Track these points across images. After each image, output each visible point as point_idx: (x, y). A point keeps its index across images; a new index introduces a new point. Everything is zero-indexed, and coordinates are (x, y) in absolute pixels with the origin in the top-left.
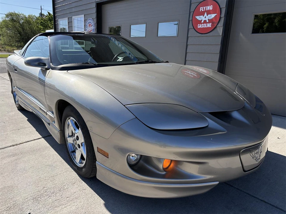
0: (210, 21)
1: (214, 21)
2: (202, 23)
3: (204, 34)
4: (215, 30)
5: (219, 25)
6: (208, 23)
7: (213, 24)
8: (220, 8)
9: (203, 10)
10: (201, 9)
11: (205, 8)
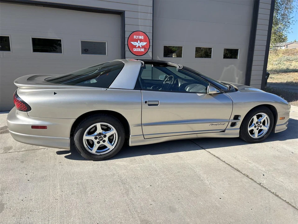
0: (143, 47)
1: (146, 47)
2: (137, 48)
3: (140, 56)
4: (147, 53)
5: (149, 51)
6: (142, 48)
7: (145, 49)
8: (149, 39)
9: (136, 38)
10: (134, 37)
11: (137, 37)
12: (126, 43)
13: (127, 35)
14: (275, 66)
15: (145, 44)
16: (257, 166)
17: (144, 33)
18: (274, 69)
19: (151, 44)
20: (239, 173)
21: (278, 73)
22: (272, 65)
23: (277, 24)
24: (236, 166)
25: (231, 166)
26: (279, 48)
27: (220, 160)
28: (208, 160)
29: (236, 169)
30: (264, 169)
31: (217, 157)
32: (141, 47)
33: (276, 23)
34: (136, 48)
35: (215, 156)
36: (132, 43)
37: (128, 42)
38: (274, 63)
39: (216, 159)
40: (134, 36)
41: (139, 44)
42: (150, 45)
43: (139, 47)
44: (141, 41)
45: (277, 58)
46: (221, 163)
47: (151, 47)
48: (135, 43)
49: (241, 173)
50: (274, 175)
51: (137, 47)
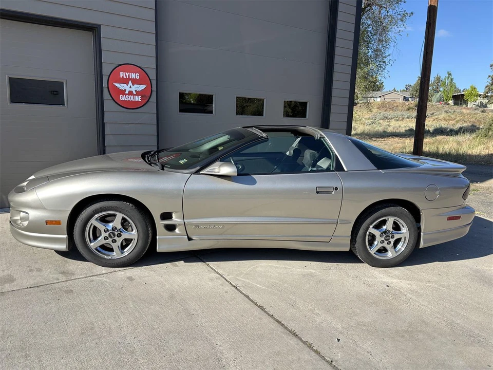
1: (144, 94)
7: (143, 97)
8: (150, 80)
9: (125, 77)
10: (121, 75)
11: (127, 75)
12: (105, 84)
13: (106, 70)
14: (368, 127)
15: (142, 87)
16: (329, 319)
17: (139, 67)
18: (366, 132)
19: (154, 89)
20: (295, 339)
21: (372, 138)
22: (364, 125)
23: (367, 64)
24: (293, 324)
25: (283, 325)
26: (372, 100)
27: (266, 312)
28: (242, 316)
29: (291, 332)
30: (339, 326)
31: (260, 307)
32: (135, 93)
33: (366, 62)
34: (126, 95)
35: (256, 304)
36: (118, 85)
37: (108, 84)
38: (366, 122)
39: (257, 311)
40: (121, 73)
41: (130, 87)
42: (152, 91)
43: (130, 93)
44: (135, 82)
45: (370, 115)
46: (266, 319)
47: (154, 94)
48: (122, 85)
49: (300, 339)
50: (357, 339)
51: (127, 92)
